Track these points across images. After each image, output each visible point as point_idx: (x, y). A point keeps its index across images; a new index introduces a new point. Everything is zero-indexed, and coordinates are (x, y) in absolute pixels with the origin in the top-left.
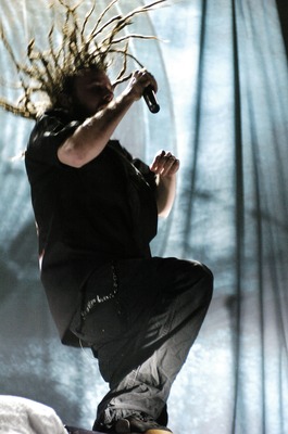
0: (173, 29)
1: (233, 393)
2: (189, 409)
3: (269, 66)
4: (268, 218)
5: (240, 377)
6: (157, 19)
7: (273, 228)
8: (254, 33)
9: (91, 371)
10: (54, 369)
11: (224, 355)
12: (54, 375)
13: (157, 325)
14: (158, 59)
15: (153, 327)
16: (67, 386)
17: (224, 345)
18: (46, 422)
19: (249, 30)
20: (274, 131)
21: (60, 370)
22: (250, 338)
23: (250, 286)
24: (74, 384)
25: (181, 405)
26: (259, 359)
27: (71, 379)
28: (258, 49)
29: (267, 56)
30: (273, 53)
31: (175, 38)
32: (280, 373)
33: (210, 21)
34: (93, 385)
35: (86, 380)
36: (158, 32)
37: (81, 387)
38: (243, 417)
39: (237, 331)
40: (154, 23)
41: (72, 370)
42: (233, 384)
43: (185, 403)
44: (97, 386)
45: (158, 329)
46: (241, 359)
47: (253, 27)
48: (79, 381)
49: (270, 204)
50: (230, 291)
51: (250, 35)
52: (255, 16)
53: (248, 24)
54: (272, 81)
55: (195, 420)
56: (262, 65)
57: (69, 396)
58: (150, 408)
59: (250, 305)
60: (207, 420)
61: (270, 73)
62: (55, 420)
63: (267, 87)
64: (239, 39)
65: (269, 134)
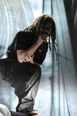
0: (36, 5)
1: (51, 103)
2: (40, 107)
3: (61, 15)
4: (61, 56)
5: (53, 98)
6: (31, 2)
7: (62, 58)
8: (57, 6)
9: (13, 97)
10: (3, 96)
11: (49, 92)
12: (3, 98)
13: (28, 84)
14: (31, 13)
15: (27, 85)
16: (7, 101)
17: (49, 90)
18: (4, 110)
19: (56, 5)
20: (62, 32)
21: (5, 96)
22: (56, 88)
23: (56, 74)
24: (9, 100)
25: (38, 106)
26: (58, 93)
27: (8, 99)
28: (58, 10)
29: (60, 12)
30: (62, 11)
31: (36, 7)
32: (64, 97)
33: (45, 3)
34: (14, 100)
35: (12, 99)
36: (31, 6)
37: (11, 101)
38: (54, 109)
39: (52, 86)
40: (30, 3)
41: (8, 96)
42: (51, 100)
43: (39, 105)
44: (15, 101)
45: (28, 85)
46: (54, 93)
47: (57, 5)
48: (10, 99)
49: (61, 52)
50: (51, 75)
51: (56, 7)
52: (57, 2)
53: (55, 4)
54: (62, 19)
55: (41, 110)
56: (59, 15)
57: (8, 103)
58: (30, 106)
59: (56, 79)
60: (44, 110)
61: (61, 17)
62: (7, 109)
63: (60, 21)
64: (53, 8)
65: (61, 33)
